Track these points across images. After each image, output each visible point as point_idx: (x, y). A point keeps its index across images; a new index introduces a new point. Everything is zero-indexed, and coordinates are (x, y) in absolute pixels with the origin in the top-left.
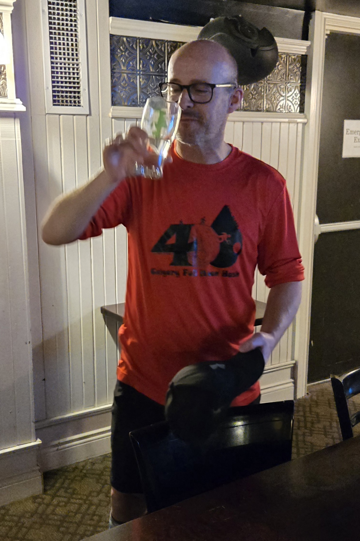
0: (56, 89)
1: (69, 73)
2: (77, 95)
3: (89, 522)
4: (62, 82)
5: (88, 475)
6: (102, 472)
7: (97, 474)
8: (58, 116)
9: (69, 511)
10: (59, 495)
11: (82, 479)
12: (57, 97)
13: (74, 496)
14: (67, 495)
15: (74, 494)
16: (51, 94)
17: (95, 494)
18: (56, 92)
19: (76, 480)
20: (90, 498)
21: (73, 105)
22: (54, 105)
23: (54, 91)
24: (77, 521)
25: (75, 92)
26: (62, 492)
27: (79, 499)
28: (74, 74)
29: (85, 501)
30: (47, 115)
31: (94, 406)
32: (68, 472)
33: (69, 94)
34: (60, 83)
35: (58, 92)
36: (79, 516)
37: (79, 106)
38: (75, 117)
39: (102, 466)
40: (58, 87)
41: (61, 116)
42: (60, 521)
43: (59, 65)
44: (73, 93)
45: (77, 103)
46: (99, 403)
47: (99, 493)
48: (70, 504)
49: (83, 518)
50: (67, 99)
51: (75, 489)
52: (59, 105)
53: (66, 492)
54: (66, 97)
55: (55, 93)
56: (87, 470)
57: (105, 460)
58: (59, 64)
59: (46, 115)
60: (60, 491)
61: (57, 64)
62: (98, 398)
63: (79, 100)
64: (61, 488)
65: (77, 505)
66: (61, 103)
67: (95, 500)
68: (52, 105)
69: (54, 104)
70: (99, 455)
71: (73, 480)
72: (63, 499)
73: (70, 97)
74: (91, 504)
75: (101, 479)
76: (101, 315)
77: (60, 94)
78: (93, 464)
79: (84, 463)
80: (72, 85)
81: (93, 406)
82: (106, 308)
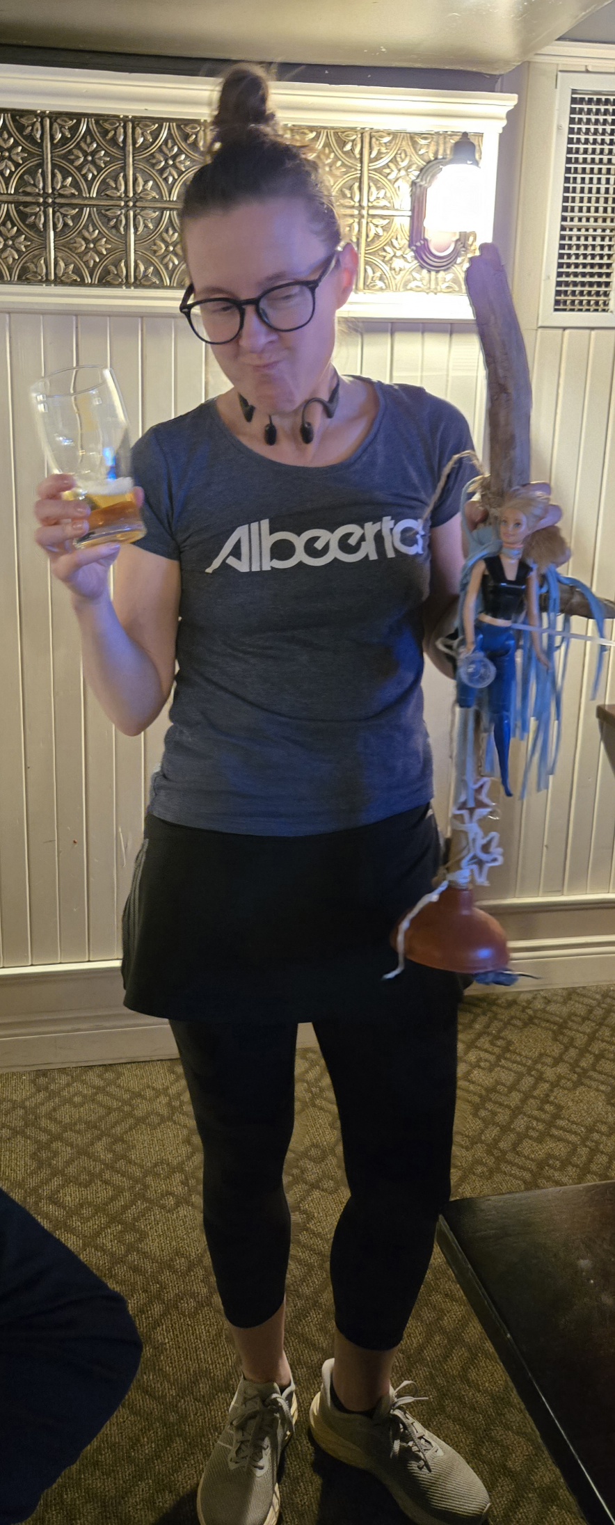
0: (564, 279)
1: (594, 247)
2: (603, 289)
3: (536, 1113)
4: (577, 266)
5: (536, 1021)
6: (565, 1022)
7: (555, 1023)
8: (560, 331)
9: (498, 1083)
10: (479, 1045)
11: (525, 1025)
12: (562, 295)
13: (508, 1055)
14: (497, 1050)
15: (509, 1051)
16: (553, 288)
17: (549, 1061)
18: (563, 285)
19: (514, 1025)
20: (539, 1066)
21: (592, 309)
22: (556, 310)
23: (559, 284)
24: (513, 1105)
25: (599, 284)
26: (484, 1042)
27: (519, 1063)
28: (602, 247)
29: (530, 1069)
30: (540, 330)
31: (561, 892)
32: (498, 1005)
33: (587, 289)
34: (573, 266)
35: (567, 284)
36: (515, 1098)
37: (604, 310)
38: (593, 333)
39: (565, 1010)
40: (568, 275)
41: (567, 332)
42: (481, 1096)
43: (575, 232)
44: (595, 286)
45: (602, 306)
46: (572, 889)
47: (557, 1061)
48: (499, 1068)
49: (524, 1101)
50: (582, 298)
51: (510, 1043)
52: (565, 310)
53: (492, 1043)
54: (581, 293)
55: (561, 286)
56: (535, 1011)
57: (570, 999)
58: (575, 230)
59: (537, 330)
60: (482, 1040)
61: (571, 230)
62: (570, 877)
63: (605, 298)
64: (485, 1033)
65: (513, 1074)
66: (569, 307)
67: (550, 1073)
68: (552, 310)
69: (557, 307)
70: (560, 987)
71: (508, 1023)
72: (487, 1056)
73: (589, 293)
74: (540, 1078)
75: (562, 1034)
76: (595, 721)
77: (571, 288)
78: (548, 1001)
79: (529, 996)
80: (596, 270)
81: (559, 891)
82: (606, 709)
